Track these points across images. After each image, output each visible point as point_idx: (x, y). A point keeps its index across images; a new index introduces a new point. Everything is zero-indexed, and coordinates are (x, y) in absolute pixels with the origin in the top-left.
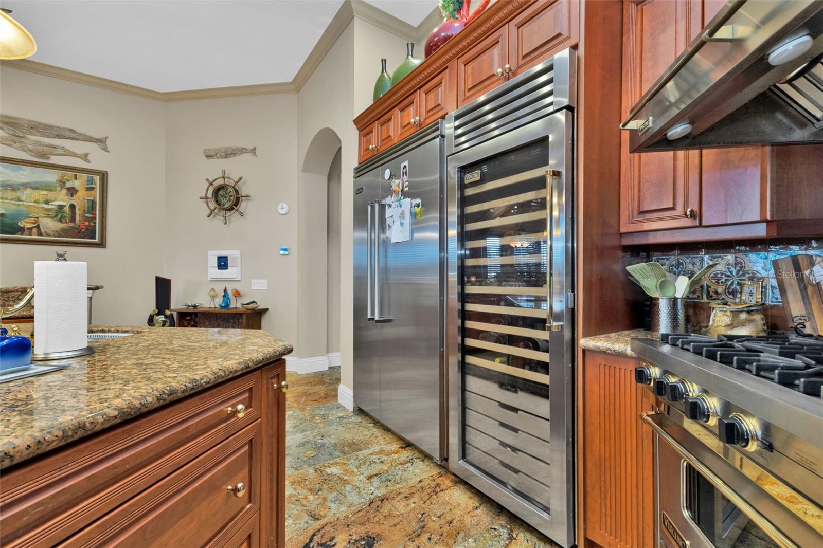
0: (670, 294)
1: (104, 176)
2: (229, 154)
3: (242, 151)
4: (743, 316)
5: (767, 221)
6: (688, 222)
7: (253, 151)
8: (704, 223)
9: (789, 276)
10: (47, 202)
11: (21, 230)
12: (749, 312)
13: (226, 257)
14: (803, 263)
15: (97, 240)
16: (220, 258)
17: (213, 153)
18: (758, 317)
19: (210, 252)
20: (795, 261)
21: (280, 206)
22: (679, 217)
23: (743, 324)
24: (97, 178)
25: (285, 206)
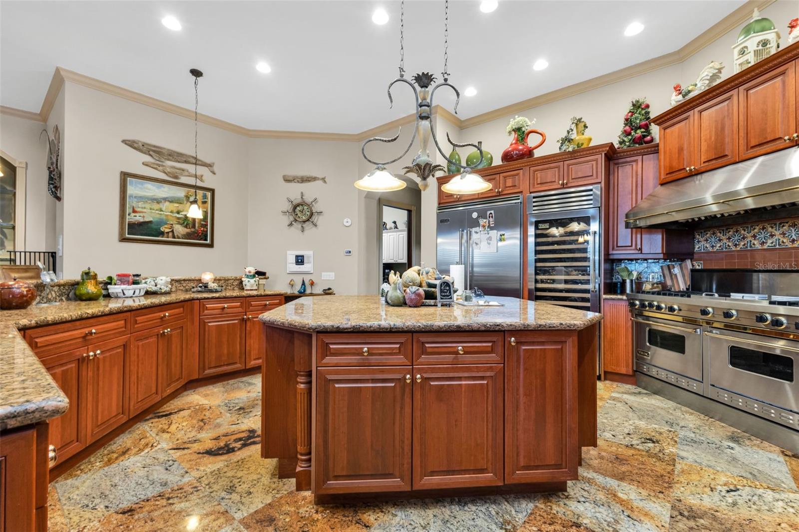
0: (631, 278)
1: (213, 191)
2: (304, 180)
3: (315, 179)
4: (655, 285)
5: (664, 254)
6: (637, 252)
7: (324, 180)
8: (643, 252)
9: (666, 272)
10: (178, 212)
11: (162, 234)
12: (657, 284)
13: (303, 256)
14: (671, 267)
15: (208, 242)
16: (297, 257)
17: (291, 178)
18: (660, 286)
19: (288, 252)
20: (668, 266)
21: (345, 220)
22: (634, 250)
23: (655, 288)
24: (209, 194)
25: (349, 220)
